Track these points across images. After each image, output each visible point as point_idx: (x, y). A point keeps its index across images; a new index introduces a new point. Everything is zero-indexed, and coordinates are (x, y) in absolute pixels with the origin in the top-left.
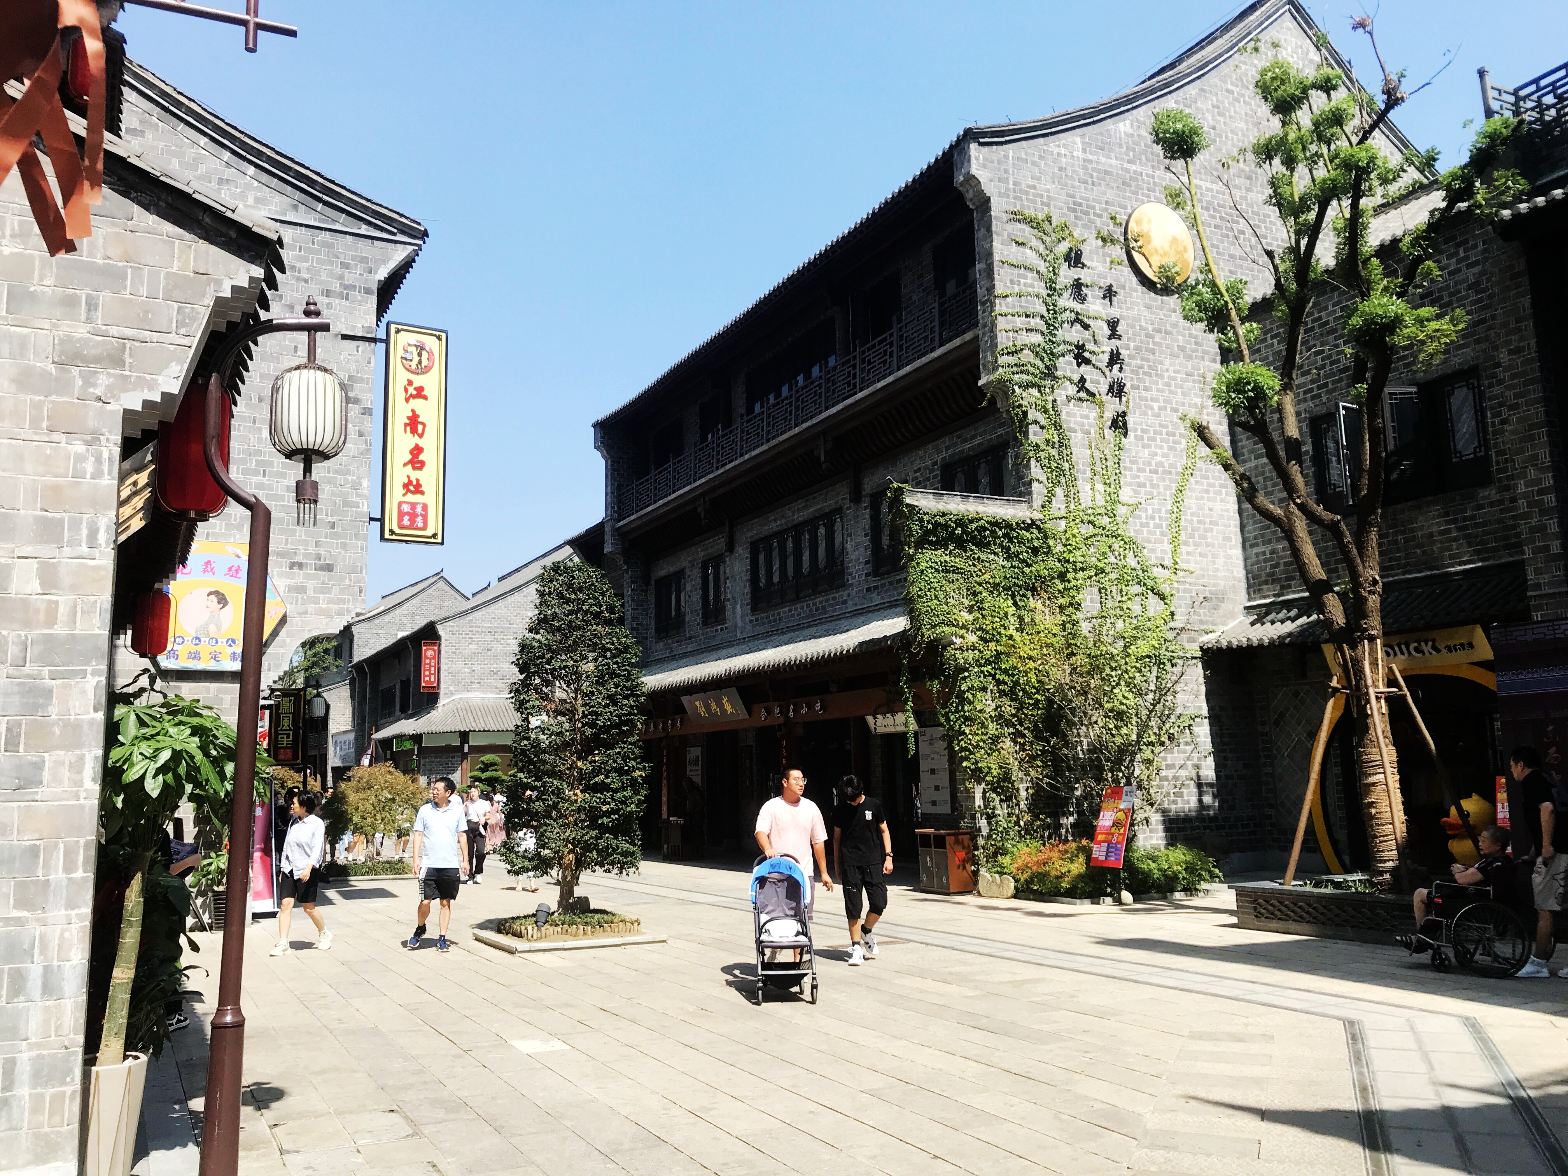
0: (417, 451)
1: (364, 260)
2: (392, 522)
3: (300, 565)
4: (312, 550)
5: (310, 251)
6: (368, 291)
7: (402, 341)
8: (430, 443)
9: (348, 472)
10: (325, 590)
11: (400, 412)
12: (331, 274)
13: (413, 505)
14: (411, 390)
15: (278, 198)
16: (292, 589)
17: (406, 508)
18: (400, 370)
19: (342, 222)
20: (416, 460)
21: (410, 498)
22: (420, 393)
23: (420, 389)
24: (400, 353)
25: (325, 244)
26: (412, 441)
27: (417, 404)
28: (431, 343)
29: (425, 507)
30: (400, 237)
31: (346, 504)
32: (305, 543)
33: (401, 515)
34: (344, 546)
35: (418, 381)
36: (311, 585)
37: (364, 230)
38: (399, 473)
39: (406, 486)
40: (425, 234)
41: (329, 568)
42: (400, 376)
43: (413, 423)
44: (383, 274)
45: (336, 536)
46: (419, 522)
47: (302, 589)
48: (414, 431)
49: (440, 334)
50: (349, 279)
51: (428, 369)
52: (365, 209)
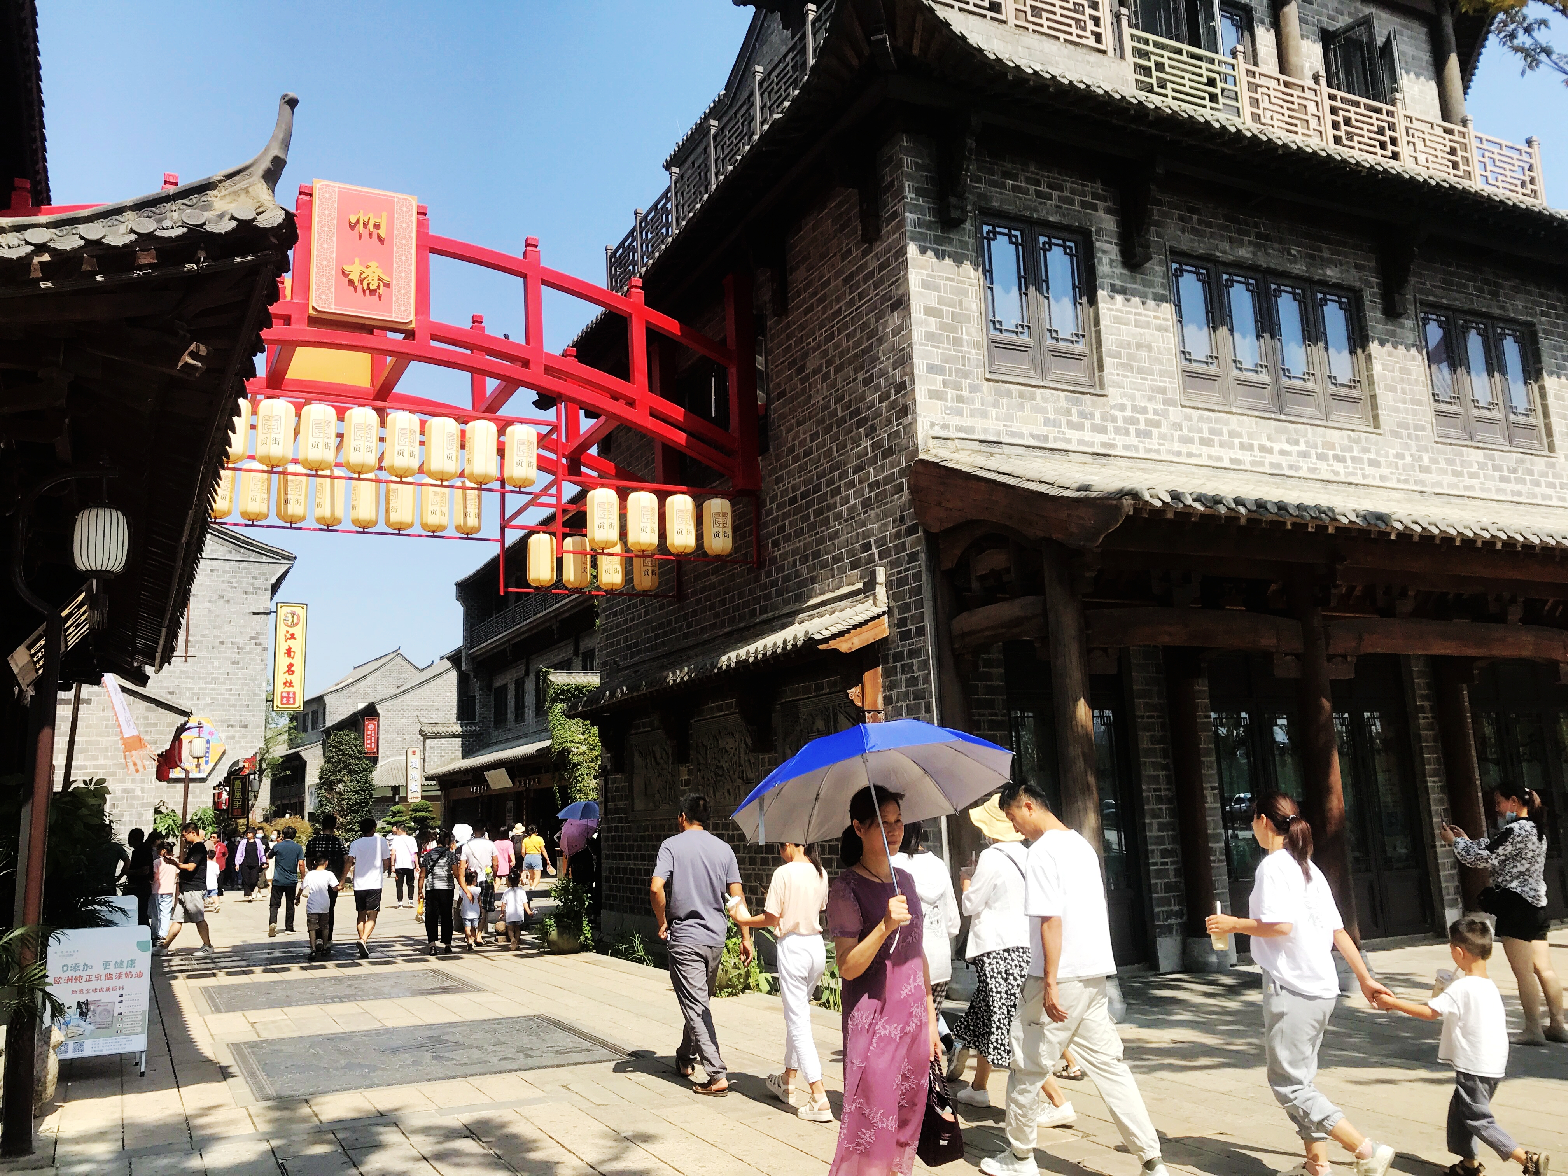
0: (291, 665)
1: (264, 574)
2: (277, 701)
3: (232, 726)
4: (238, 718)
5: (237, 572)
6: (266, 590)
7: (284, 611)
8: (297, 662)
9: (255, 679)
10: (244, 737)
11: (282, 647)
12: (248, 583)
13: (288, 693)
14: (288, 636)
15: (222, 548)
16: (229, 738)
17: (285, 695)
18: (283, 625)
19: (253, 557)
20: (290, 670)
21: (287, 689)
22: (293, 636)
23: (293, 635)
24: (283, 617)
25: (245, 568)
26: (289, 661)
27: (291, 643)
28: (299, 611)
29: (294, 694)
30: (283, 561)
31: (255, 695)
32: (235, 715)
33: (282, 698)
34: (253, 716)
35: (291, 630)
36: (237, 735)
37: (264, 559)
38: (282, 677)
39: (285, 684)
40: (295, 558)
41: (246, 727)
42: (282, 629)
43: (289, 652)
44: (273, 580)
45: (250, 711)
46: (291, 701)
47: (233, 738)
48: (289, 655)
49: (303, 605)
50: (257, 584)
51: (297, 624)
52: (265, 549)
